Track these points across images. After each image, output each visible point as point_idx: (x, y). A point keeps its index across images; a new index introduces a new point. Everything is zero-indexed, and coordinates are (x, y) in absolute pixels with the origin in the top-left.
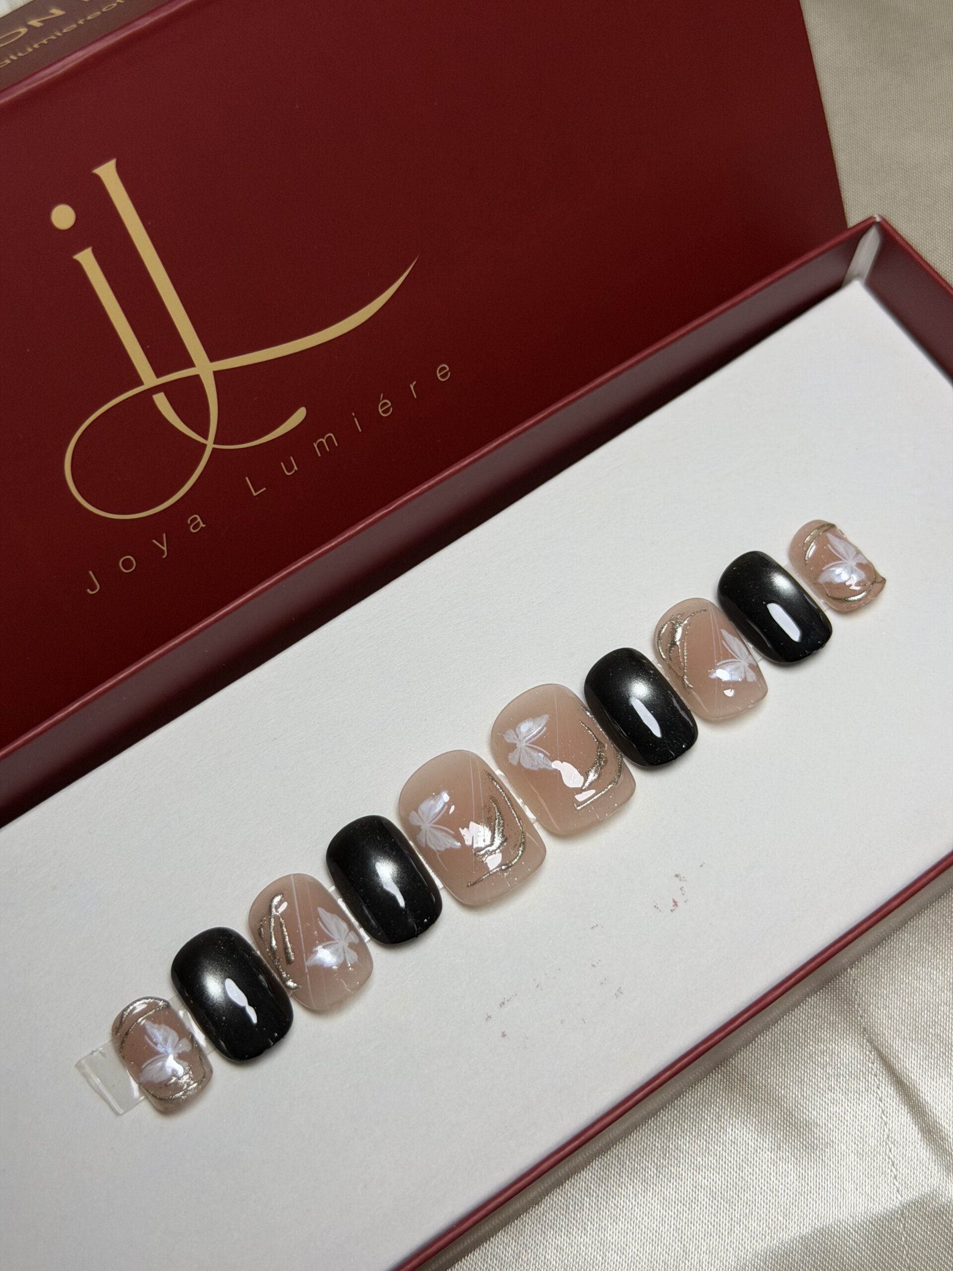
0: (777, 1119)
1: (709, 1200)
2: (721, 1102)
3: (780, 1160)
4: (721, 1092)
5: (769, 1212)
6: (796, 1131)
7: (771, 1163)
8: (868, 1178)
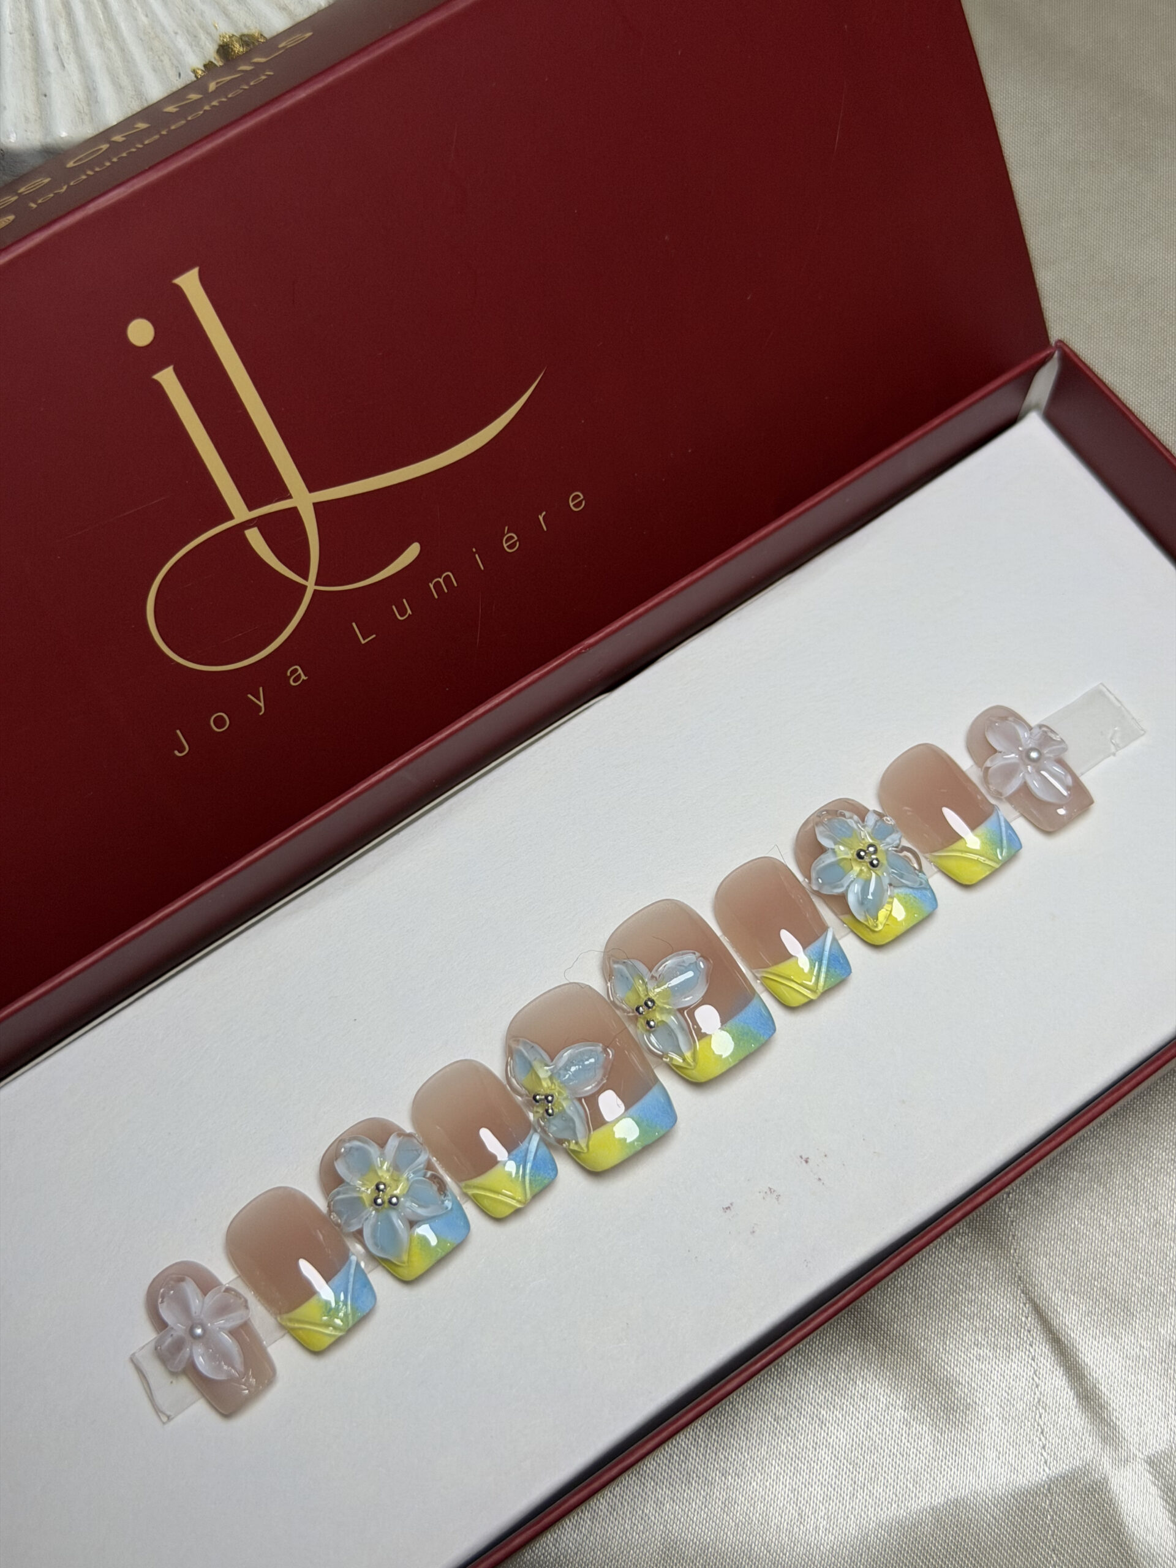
0: (914, 1374)
1: (831, 1459)
2: (852, 1351)
3: (914, 1420)
4: (853, 1340)
5: (898, 1478)
6: (935, 1388)
7: (903, 1423)
8: (1013, 1446)
